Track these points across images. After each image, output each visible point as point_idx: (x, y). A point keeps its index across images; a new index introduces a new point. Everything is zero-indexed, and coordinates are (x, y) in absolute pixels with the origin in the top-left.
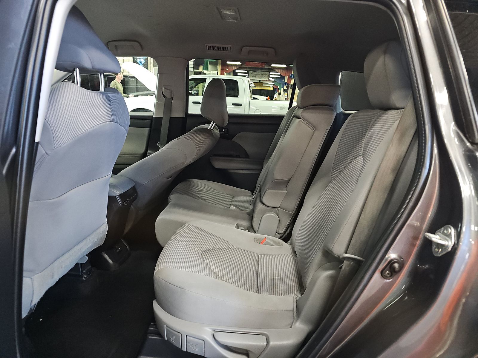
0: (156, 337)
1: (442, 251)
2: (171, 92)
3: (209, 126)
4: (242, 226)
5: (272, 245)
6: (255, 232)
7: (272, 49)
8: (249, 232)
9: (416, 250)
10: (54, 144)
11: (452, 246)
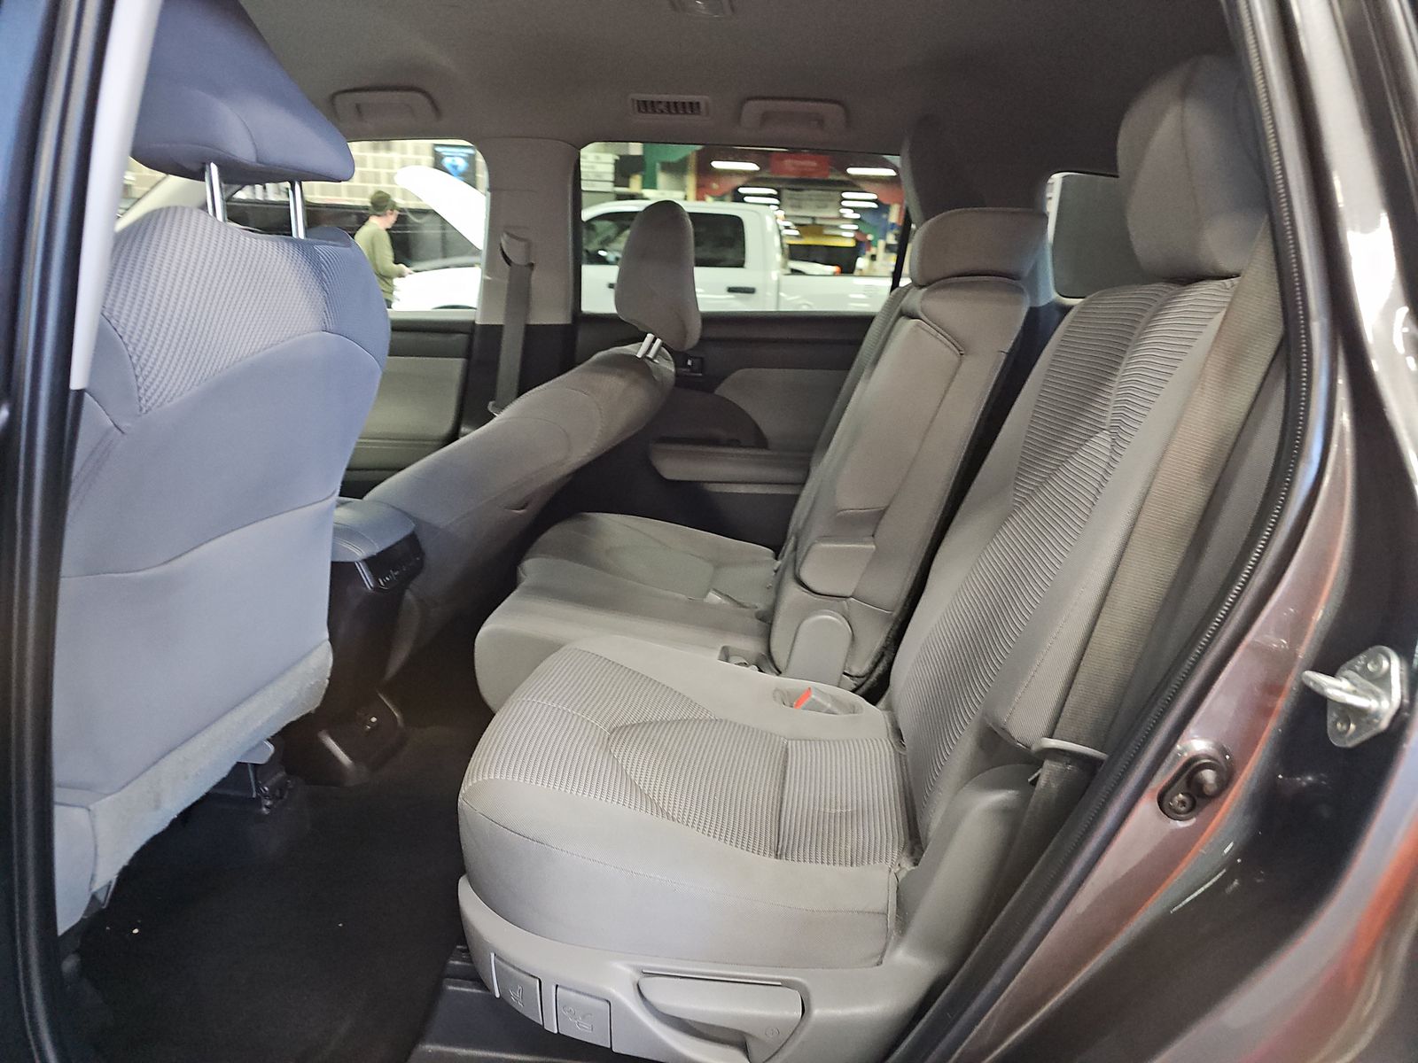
0: (469, 987)
1: (1357, 729)
2: (529, 246)
3: (639, 350)
4: (739, 653)
5: (829, 710)
6: (779, 673)
7: (836, 107)
8: (760, 671)
9: (1273, 726)
10: (140, 399)
11: (1392, 712)
